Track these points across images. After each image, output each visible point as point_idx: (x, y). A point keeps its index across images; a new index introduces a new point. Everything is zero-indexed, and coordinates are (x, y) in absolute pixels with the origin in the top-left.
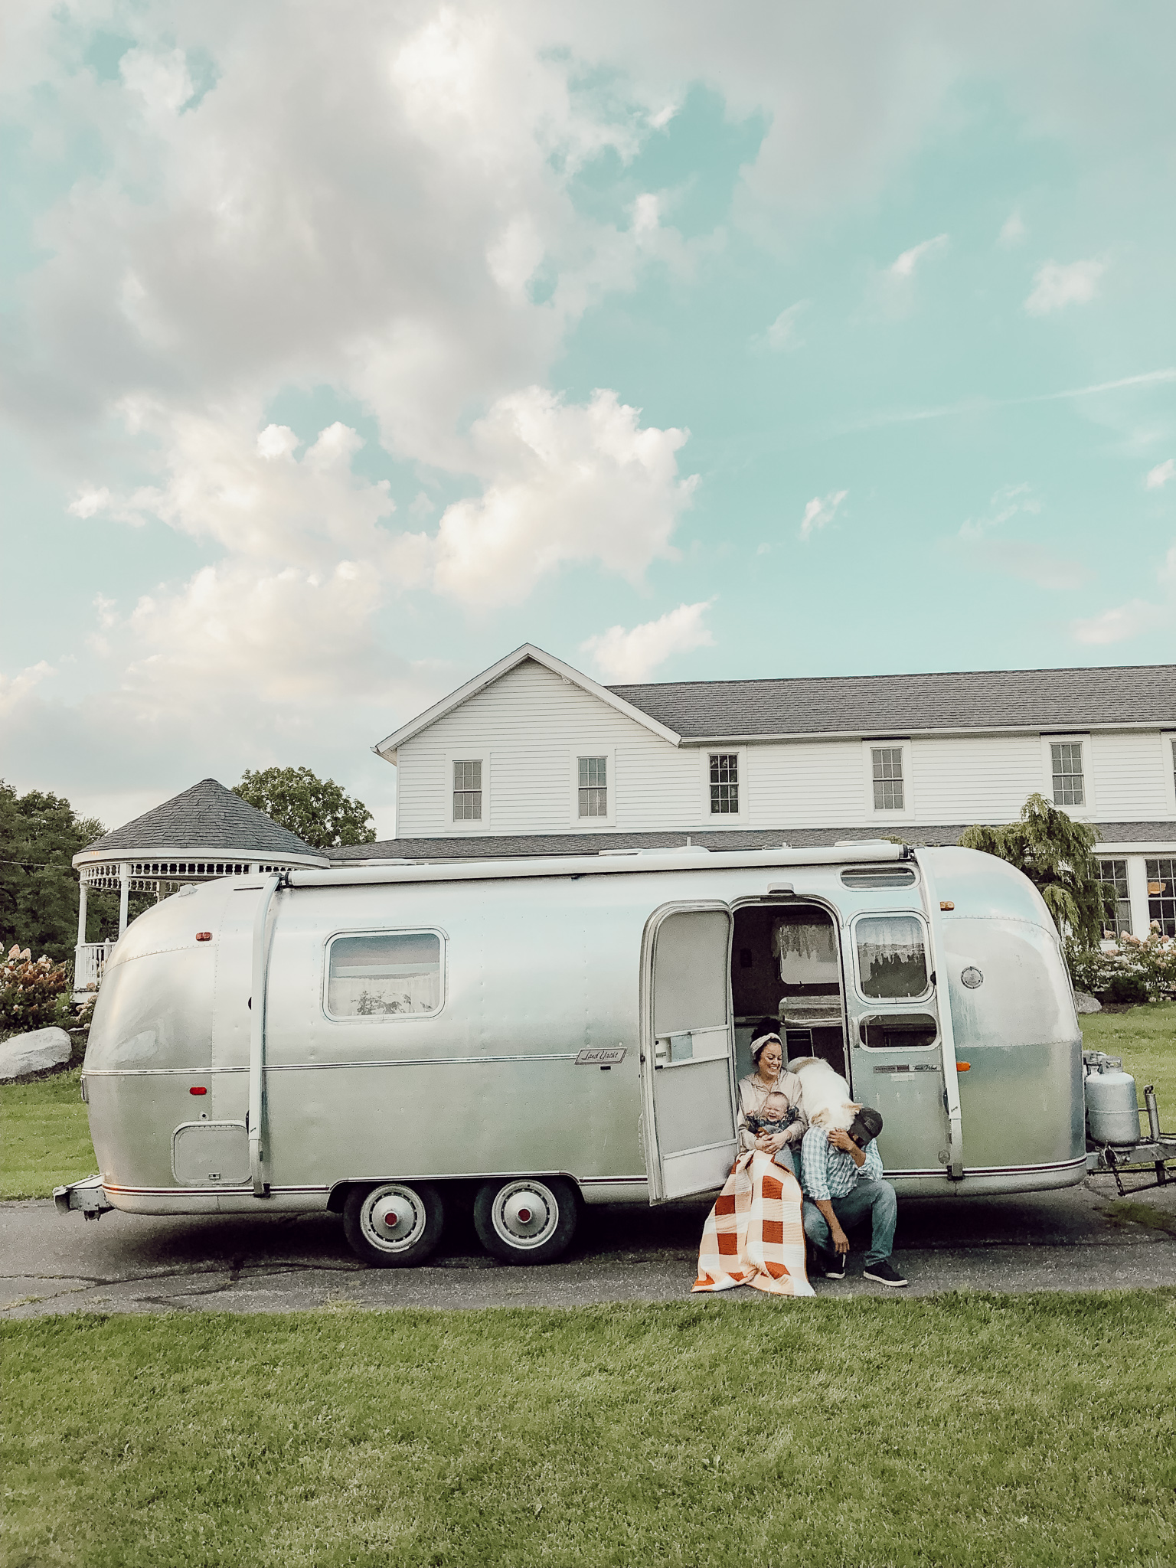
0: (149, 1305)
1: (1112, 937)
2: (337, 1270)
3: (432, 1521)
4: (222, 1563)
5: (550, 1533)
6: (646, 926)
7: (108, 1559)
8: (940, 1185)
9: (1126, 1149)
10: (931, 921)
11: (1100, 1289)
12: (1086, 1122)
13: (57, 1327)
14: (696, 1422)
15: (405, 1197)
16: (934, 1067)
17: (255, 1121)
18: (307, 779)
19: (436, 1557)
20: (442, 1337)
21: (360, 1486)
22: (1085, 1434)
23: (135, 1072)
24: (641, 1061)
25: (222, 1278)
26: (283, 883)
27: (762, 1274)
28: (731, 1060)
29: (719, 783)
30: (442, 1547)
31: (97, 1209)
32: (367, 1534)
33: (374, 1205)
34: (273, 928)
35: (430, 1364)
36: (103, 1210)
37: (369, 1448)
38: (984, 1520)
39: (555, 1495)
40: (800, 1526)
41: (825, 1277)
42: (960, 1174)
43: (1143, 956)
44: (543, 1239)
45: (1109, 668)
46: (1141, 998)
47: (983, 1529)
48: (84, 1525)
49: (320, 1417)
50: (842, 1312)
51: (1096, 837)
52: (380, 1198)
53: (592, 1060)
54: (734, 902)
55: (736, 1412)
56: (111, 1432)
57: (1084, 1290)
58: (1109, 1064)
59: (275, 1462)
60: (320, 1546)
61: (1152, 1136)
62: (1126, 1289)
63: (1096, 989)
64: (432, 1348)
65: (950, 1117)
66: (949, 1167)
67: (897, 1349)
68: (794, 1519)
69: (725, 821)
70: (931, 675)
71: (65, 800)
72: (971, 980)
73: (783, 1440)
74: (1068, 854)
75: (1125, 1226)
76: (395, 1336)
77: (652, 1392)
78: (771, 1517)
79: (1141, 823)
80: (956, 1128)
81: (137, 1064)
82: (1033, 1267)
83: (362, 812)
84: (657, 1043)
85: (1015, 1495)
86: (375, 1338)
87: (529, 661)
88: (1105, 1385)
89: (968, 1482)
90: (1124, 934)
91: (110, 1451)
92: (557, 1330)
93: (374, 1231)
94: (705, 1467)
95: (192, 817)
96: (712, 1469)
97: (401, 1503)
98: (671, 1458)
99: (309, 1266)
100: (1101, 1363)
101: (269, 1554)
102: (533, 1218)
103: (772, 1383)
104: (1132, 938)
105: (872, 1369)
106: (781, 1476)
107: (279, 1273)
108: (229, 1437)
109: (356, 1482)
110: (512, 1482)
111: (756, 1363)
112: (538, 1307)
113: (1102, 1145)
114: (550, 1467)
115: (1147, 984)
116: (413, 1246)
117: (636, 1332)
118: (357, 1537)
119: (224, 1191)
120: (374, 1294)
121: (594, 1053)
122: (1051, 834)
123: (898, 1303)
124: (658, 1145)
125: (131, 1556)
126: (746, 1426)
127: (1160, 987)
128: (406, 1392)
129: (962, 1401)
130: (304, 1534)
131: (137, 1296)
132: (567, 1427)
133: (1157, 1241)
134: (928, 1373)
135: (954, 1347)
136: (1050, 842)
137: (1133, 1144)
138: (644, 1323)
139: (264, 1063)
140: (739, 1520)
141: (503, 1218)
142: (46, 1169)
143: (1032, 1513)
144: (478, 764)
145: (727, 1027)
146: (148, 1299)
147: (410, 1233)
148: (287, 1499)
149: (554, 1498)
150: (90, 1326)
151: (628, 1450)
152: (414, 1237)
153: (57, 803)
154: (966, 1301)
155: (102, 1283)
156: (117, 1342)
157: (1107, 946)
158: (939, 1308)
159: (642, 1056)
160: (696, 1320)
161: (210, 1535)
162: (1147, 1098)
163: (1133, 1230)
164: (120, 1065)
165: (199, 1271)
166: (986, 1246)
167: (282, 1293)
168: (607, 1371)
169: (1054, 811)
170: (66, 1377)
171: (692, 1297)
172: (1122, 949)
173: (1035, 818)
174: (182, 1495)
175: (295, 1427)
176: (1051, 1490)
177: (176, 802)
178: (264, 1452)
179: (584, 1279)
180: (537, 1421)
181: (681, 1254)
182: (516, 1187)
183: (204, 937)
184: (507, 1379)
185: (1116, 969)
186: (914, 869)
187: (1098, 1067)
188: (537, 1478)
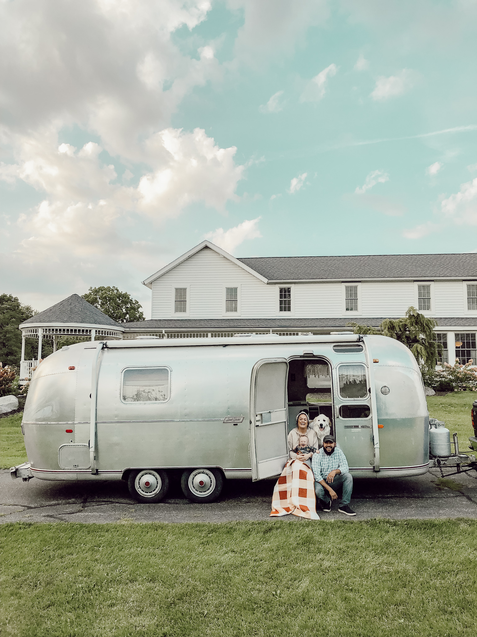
0: (49, 519)
1: (440, 365)
2: (126, 504)
3: (162, 617)
4: (77, 635)
5: (210, 624)
6: (253, 368)
7: (30, 633)
8: (370, 474)
9: (445, 459)
10: (369, 367)
11: (434, 518)
12: (430, 447)
13: (11, 528)
14: (270, 575)
15: (153, 475)
16: (369, 426)
17: (92, 444)
18: (115, 291)
19: (164, 634)
20: (168, 535)
21: (134, 601)
22: (427, 583)
23: (44, 423)
24: (250, 423)
25: (78, 507)
26: (105, 346)
27: (298, 508)
28: (286, 422)
29: (283, 299)
30: (166, 629)
31: (28, 477)
32: (136, 623)
33: (140, 478)
34: (100, 365)
35: (162, 547)
36: (30, 478)
37: (137, 584)
38: (386, 621)
39: (213, 607)
40: (312, 622)
41: (322, 510)
42: (378, 470)
43: (452, 372)
44: (209, 493)
45: (443, 254)
46: (452, 390)
47: (385, 625)
48: (21, 617)
49: (117, 570)
50: (329, 527)
51: (435, 324)
52: (143, 475)
53: (230, 421)
54: (289, 358)
55: (286, 571)
56: (32, 575)
57: (427, 518)
58: (439, 424)
59: (99, 591)
60: (117, 628)
61: (456, 454)
62: (443, 518)
63: (433, 385)
64: (163, 541)
65: (375, 447)
66: (374, 467)
67: (352, 544)
68: (309, 619)
69: (285, 315)
70: (370, 256)
71: (17, 297)
72: (385, 391)
73: (305, 584)
74: (424, 331)
75: (443, 489)
76: (149, 534)
77: (252, 561)
78: (300, 618)
79: (453, 318)
80: (377, 451)
81: (44, 420)
82: (406, 507)
83: (138, 305)
84: (257, 416)
85: (399, 610)
86: (140, 535)
87: (206, 247)
88: (436, 561)
89: (380, 604)
90: (445, 363)
91: (32, 584)
92: (214, 533)
93: (141, 488)
94: (273, 595)
95: (68, 310)
96: (276, 596)
97: (150, 609)
98: (260, 591)
99: (114, 502)
100: (434, 551)
101: (96, 631)
102: (205, 484)
103: (301, 558)
104: (448, 365)
105: (342, 552)
106: (304, 600)
107: (102, 505)
108: (81, 578)
109: (132, 600)
110: (195, 601)
111: (294, 549)
112: (206, 523)
113: (435, 457)
114: (211, 594)
115: (454, 384)
116: (156, 495)
117: (246, 534)
118: (132, 624)
119: (79, 472)
120: (140, 516)
121: (231, 419)
122: (417, 323)
123: (352, 523)
124: (256, 457)
125: (40, 632)
126: (290, 577)
127: (459, 385)
128: (153, 560)
129: (378, 567)
130: (110, 622)
131: (44, 514)
132: (218, 576)
133: (457, 496)
134: (364, 554)
135: (375, 543)
136: (417, 326)
137: (448, 457)
138: (249, 531)
139: (96, 420)
140: (287, 619)
141: (193, 484)
142: (7, 456)
143: (405, 617)
144: (185, 289)
145: (285, 409)
146: (48, 516)
147: (155, 490)
148: (103, 607)
149: (212, 608)
150: (25, 528)
151: (242, 587)
152: (157, 491)
153: (13, 299)
154: (379, 523)
155: (30, 508)
156: (35, 535)
157: (438, 368)
158: (369, 526)
159: (250, 421)
160: (271, 529)
161: (72, 623)
162: (454, 438)
163: (447, 492)
164: (37, 420)
165: (69, 503)
166: (388, 498)
167: (103, 514)
168: (234, 552)
169: (419, 314)
170: (14, 551)
171: (269, 519)
172: (444, 369)
173: (411, 317)
174: (61, 604)
175: (107, 575)
176: (413, 607)
177: (61, 303)
178: (95, 585)
179: (225, 510)
180: (206, 574)
181: (264, 499)
182: (198, 472)
183: (72, 368)
184: (194, 554)
185: (441, 378)
186: (363, 345)
187: (435, 426)
188: (205, 599)
